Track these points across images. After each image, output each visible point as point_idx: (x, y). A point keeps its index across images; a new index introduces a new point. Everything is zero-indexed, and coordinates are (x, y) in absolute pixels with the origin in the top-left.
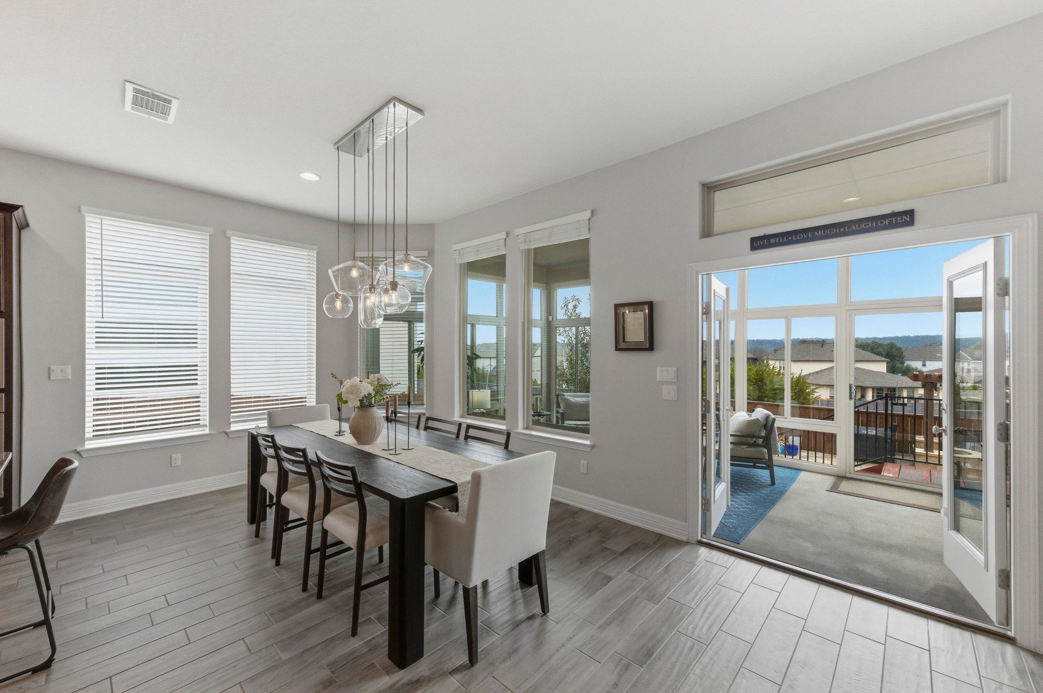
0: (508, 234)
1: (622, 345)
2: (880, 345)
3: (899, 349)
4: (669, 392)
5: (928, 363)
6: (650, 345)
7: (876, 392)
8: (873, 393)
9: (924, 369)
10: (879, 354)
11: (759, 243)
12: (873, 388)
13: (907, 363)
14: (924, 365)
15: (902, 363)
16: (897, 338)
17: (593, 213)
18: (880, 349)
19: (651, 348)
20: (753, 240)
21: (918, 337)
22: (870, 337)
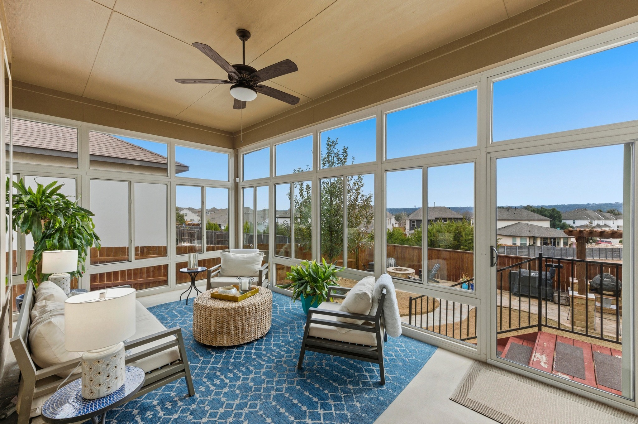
2: (546, 210)
3: (558, 212)
5: (577, 222)
7: (543, 240)
8: (541, 241)
9: (574, 225)
10: (545, 216)
12: (541, 238)
13: (563, 221)
14: (574, 223)
15: (560, 221)
16: (557, 206)
18: (546, 213)
21: (570, 205)
22: (540, 205)
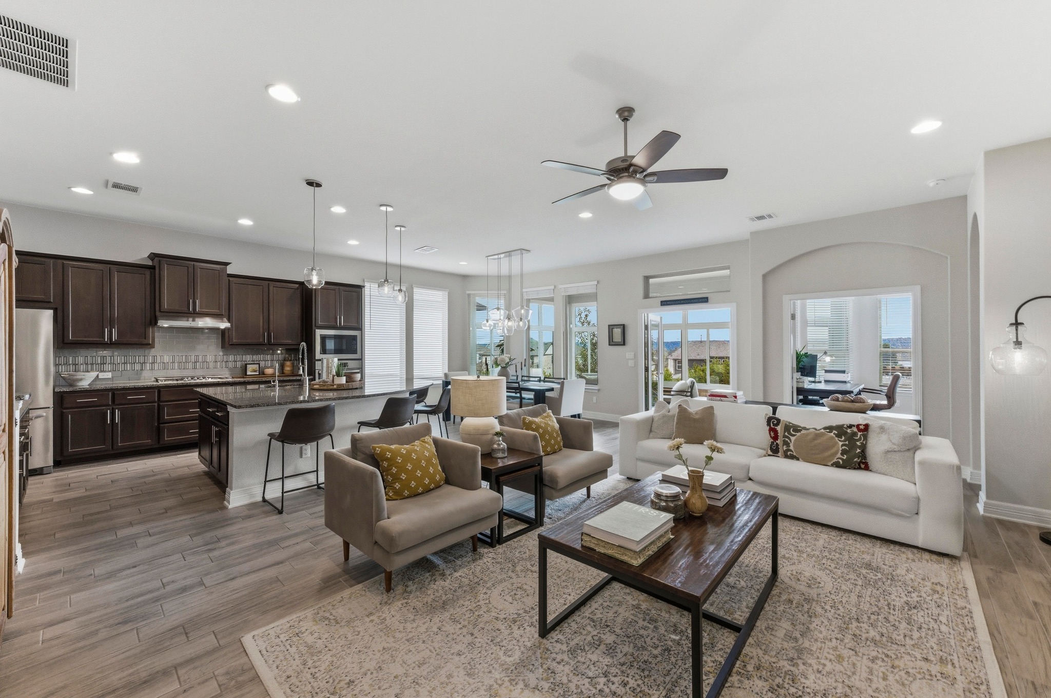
0: (555, 287)
1: (612, 343)
4: (631, 363)
6: (623, 343)
11: (664, 303)
17: (598, 282)
19: (624, 344)
20: (661, 302)
